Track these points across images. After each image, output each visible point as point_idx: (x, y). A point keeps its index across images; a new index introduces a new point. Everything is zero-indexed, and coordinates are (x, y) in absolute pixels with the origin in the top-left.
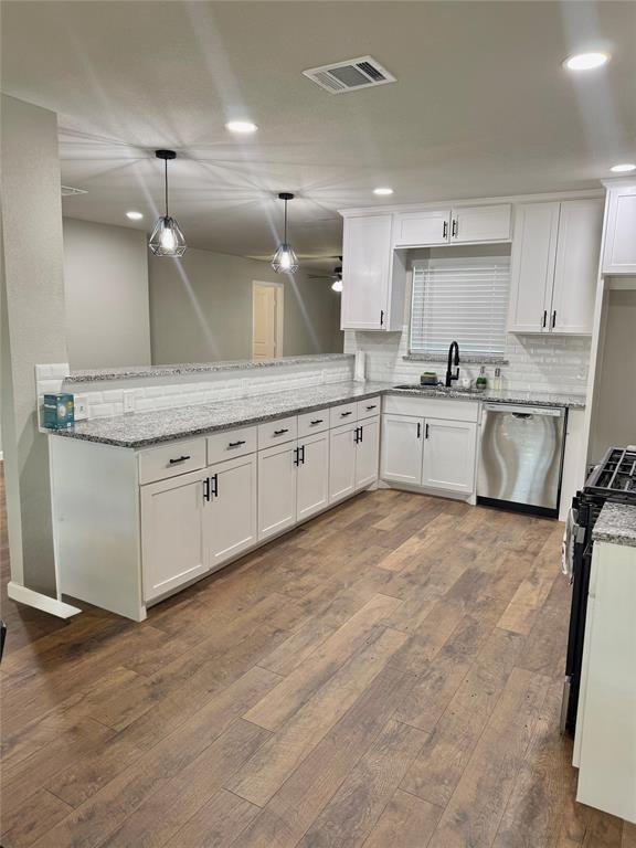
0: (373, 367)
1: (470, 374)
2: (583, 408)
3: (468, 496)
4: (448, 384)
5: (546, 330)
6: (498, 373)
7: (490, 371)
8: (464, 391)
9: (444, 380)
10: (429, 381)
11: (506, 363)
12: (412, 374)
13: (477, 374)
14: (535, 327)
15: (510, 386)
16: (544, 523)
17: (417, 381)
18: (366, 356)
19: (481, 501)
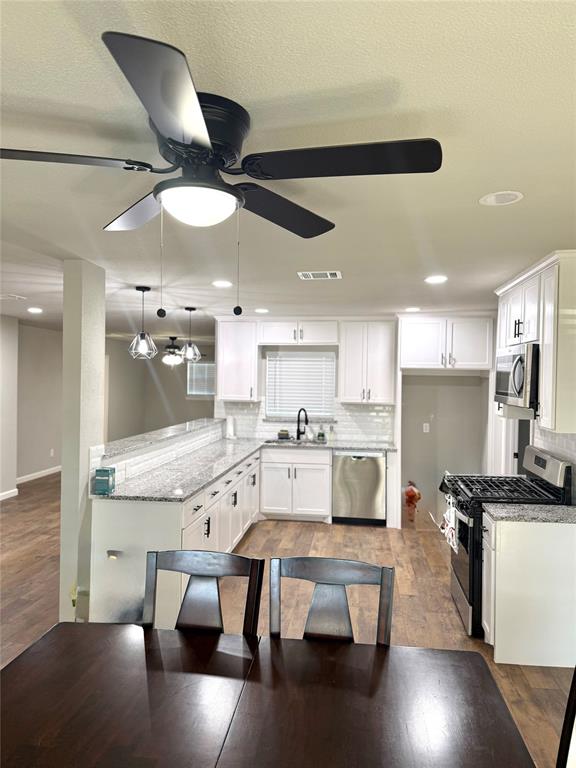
0: (239, 428)
1: (312, 431)
2: (395, 451)
3: (324, 518)
4: (298, 438)
5: (365, 401)
6: (332, 429)
7: (326, 428)
8: (310, 442)
9: (295, 435)
10: (284, 436)
11: (336, 422)
12: (272, 432)
13: (317, 429)
14: (358, 399)
15: (339, 437)
16: (379, 530)
17: (275, 436)
18: (235, 420)
19: (336, 520)
